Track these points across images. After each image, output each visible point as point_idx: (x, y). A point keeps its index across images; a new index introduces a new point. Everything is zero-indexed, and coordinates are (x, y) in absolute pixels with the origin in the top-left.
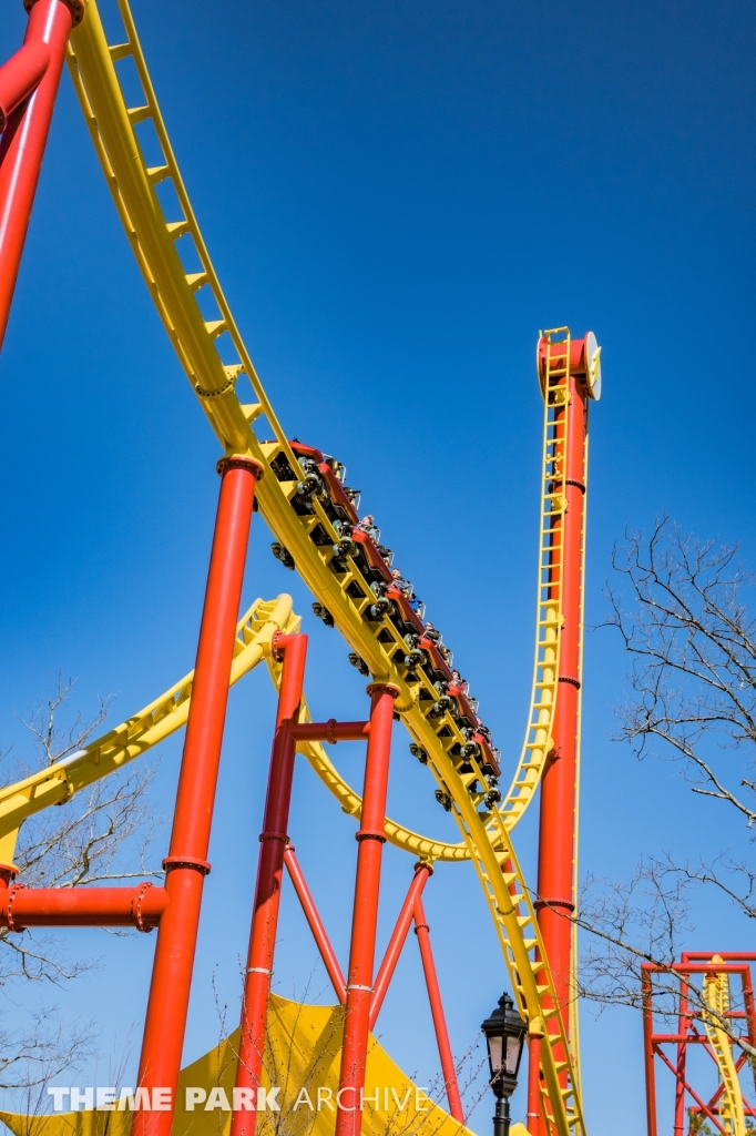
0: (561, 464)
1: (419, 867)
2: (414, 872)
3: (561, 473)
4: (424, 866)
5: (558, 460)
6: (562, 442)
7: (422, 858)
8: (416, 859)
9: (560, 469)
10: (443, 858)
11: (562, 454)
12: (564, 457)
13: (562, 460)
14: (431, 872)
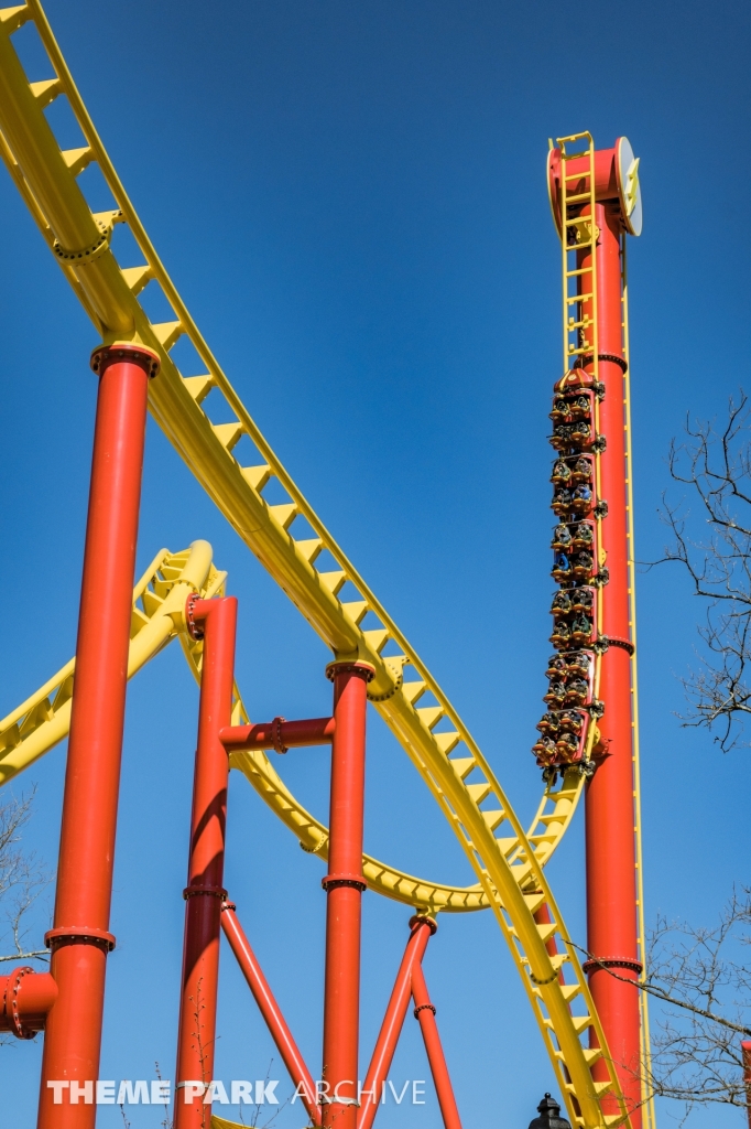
0: (589, 332)
1: (416, 923)
2: (410, 931)
3: (591, 344)
4: (423, 921)
5: (586, 326)
6: (591, 299)
7: (419, 910)
8: (411, 911)
9: (589, 338)
10: (449, 908)
11: (591, 317)
12: (594, 321)
13: (591, 325)
14: (433, 930)
